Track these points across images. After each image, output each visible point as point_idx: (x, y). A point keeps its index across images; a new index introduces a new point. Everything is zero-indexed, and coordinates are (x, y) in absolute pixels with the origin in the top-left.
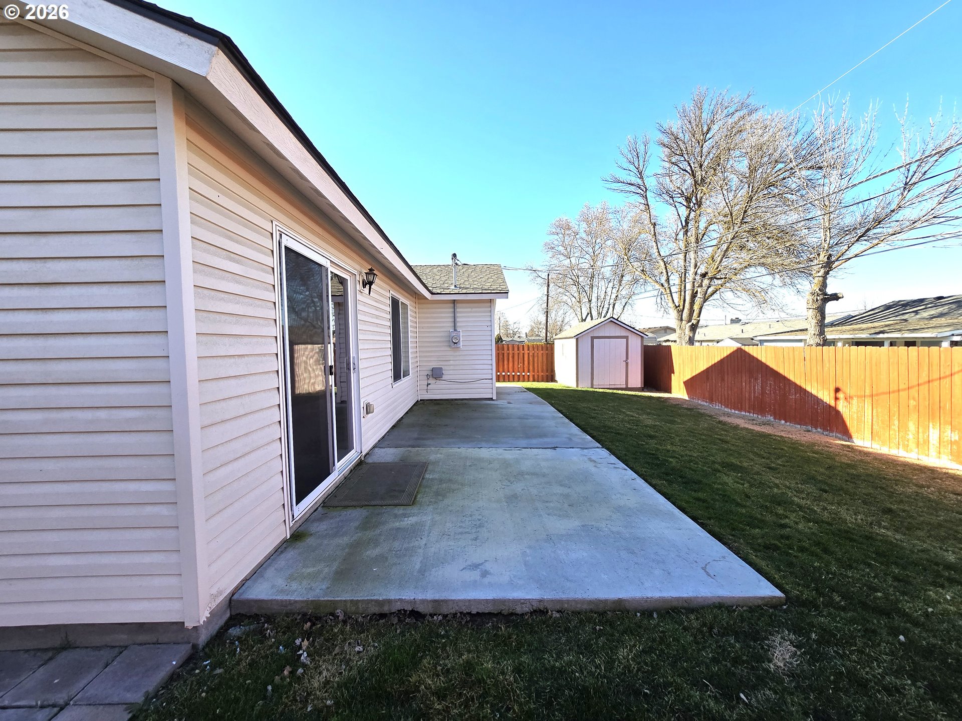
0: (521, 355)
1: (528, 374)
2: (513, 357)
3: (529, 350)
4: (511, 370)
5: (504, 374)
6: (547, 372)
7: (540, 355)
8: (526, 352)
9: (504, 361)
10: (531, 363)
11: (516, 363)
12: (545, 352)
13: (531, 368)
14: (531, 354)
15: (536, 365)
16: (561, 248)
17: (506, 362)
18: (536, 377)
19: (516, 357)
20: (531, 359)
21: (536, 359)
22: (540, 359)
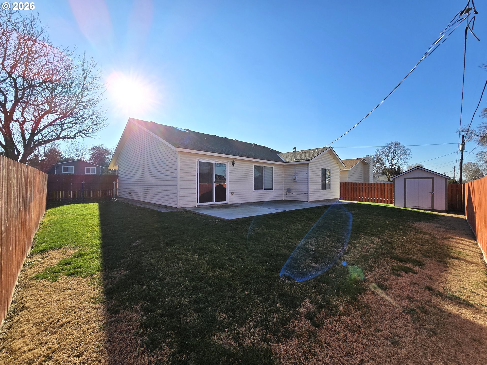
1: (387, 199)
2: (378, 190)
3: (388, 186)
4: (376, 196)
11: (379, 193)
13: (389, 196)
14: (389, 188)
19: (380, 190)
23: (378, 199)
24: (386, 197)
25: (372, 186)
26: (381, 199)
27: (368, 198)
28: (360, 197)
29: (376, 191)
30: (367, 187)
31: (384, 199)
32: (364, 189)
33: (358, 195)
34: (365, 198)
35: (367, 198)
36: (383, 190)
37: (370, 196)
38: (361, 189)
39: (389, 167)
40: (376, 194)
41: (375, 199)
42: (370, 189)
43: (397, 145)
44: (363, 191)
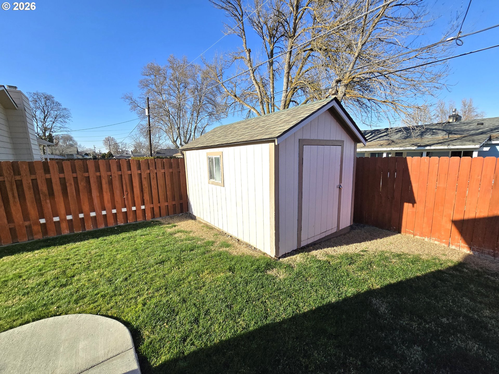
0: (126, 179)
1: (143, 207)
2: (110, 183)
3: (139, 168)
4: (107, 204)
5: (93, 214)
6: (174, 199)
7: (160, 175)
8: (135, 171)
9: (90, 192)
10: (146, 190)
11: (117, 193)
12: (168, 171)
13: (147, 197)
14: (144, 175)
15: (154, 192)
16: (154, 87)
17: (95, 193)
18: (156, 210)
19: (116, 183)
20: (145, 183)
21: (154, 183)
22: (161, 182)
23: (114, 211)
24: (138, 200)
25: (88, 172)
26: (124, 210)
27: (81, 216)
28: (43, 221)
29: (105, 186)
30: (69, 175)
31: (134, 208)
32: (57, 188)
33: (33, 211)
34: (69, 217)
35: (76, 216)
36: (128, 181)
37: (86, 207)
38: (43, 188)
39: (41, 133)
40: (107, 197)
41: (104, 213)
42: (82, 185)
43: (47, 98)
44: (51, 194)
